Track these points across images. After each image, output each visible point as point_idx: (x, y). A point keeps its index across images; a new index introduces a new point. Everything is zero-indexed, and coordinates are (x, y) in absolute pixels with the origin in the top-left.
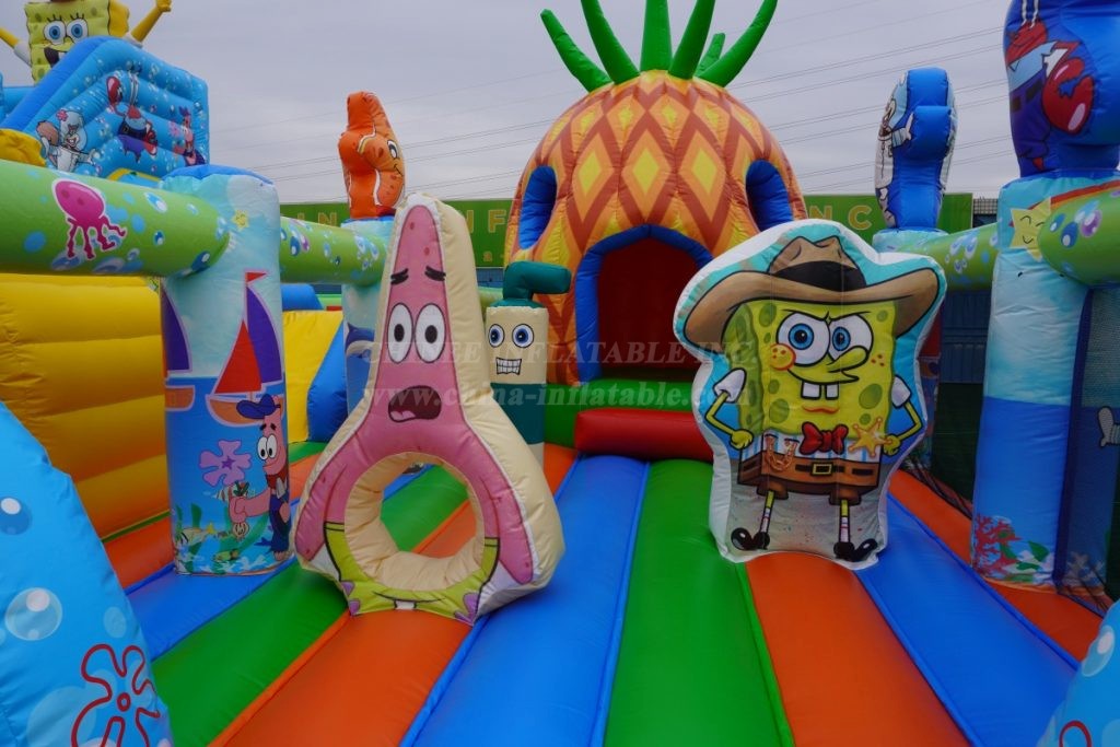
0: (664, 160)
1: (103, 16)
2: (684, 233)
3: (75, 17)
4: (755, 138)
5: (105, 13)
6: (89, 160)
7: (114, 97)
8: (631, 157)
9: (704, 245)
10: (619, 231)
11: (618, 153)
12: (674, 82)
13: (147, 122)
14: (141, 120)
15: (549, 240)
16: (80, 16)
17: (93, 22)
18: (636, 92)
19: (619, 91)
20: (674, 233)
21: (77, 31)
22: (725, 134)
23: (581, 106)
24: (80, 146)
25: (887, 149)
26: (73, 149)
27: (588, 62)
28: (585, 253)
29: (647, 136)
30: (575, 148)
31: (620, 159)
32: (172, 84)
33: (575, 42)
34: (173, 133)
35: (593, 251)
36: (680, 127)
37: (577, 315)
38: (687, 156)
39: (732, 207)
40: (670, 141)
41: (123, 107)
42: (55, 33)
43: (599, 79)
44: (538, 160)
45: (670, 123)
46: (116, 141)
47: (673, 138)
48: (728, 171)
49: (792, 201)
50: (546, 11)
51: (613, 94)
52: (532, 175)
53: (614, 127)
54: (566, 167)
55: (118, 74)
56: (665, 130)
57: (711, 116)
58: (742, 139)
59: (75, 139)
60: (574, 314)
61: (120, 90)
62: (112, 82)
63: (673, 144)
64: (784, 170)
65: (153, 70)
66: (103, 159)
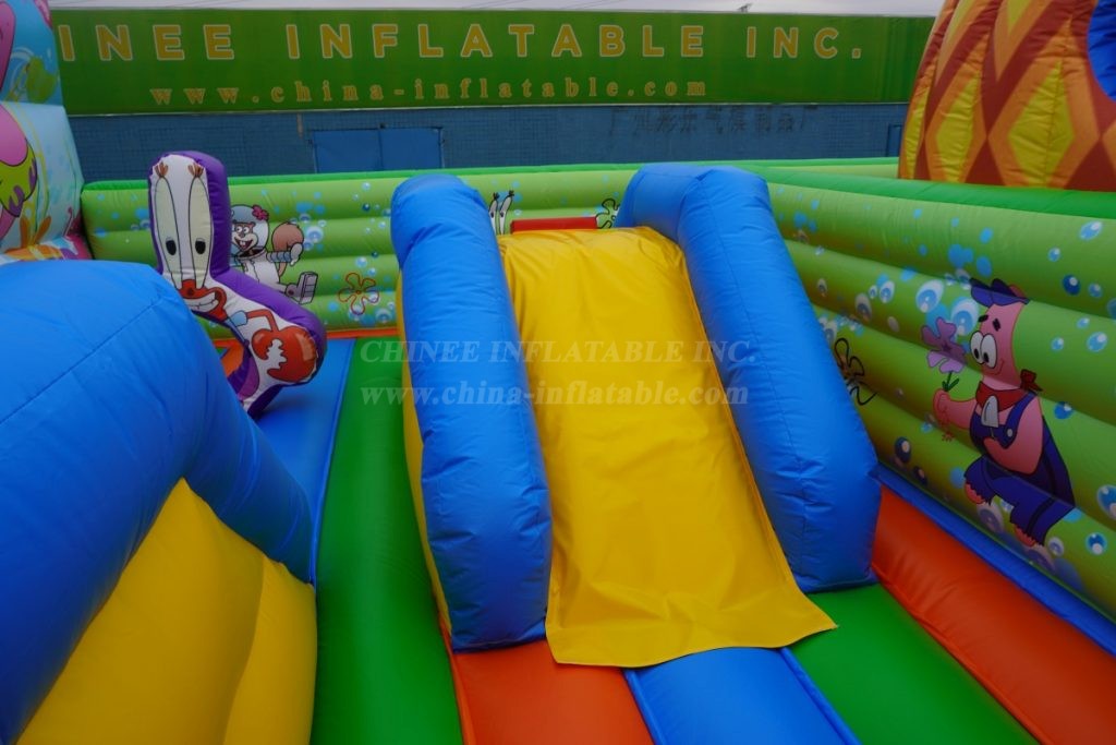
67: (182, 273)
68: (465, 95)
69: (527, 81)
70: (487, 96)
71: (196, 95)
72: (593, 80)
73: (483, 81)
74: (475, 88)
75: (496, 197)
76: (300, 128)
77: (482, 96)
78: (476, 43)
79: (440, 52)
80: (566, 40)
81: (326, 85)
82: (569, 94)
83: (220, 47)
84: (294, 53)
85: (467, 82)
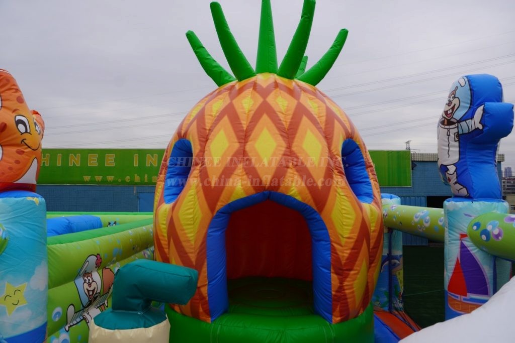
0: (280, 138)
2: (299, 198)
4: (344, 122)
8: (253, 135)
9: (315, 208)
10: (244, 196)
11: (242, 131)
12: (282, 80)
15: (186, 201)
18: (255, 86)
19: (241, 86)
20: (291, 199)
22: (324, 119)
23: (213, 96)
25: (452, 136)
27: (218, 66)
28: (215, 214)
29: (265, 118)
30: (208, 126)
31: (244, 136)
33: (210, 53)
35: (222, 212)
36: (291, 112)
37: (208, 264)
38: (298, 135)
39: (334, 176)
40: (284, 123)
43: (227, 78)
44: (179, 134)
45: (283, 109)
47: (286, 121)
48: (329, 148)
49: (367, 168)
50: (189, 31)
51: (237, 87)
52: (175, 145)
53: (239, 111)
54: (200, 140)
56: (280, 115)
57: (312, 105)
58: (336, 122)
60: (206, 263)
63: (286, 125)
64: (363, 145)
71: (99, 178)
75: (109, 224)
76: (135, 192)
81: (146, 176)
83: (110, 162)
84: (136, 165)
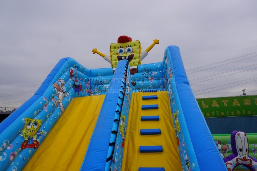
1: (137, 46)
3: (128, 46)
5: (138, 45)
6: (66, 96)
7: (71, 75)
13: (80, 83)
14: (78, 82)
16: (130, 46)
17: (134, 47)
21: (129, 50)
24: (64, 91)
26: (63, 92)
32: (85, 72)
34: (86, 86)
41: (73, 78)
42: (121, 51)
46: (73, 89)
55: (72, 68)
59: (63, 89)
61: (73, 73)
62: (71, 71)
65: (81, 67)
66: (70, 95)
67: (243, 156)
68: (213, 115)
69: (228, 111)
70: (218, 115)
72: (244, 111)
73: (217, 112)
74: (215, 113)
77: (217, 115)
78: (215, 104)
79: (207, 106)
80: (236, 102)
82: (238, 114)
85: (213, 112)
